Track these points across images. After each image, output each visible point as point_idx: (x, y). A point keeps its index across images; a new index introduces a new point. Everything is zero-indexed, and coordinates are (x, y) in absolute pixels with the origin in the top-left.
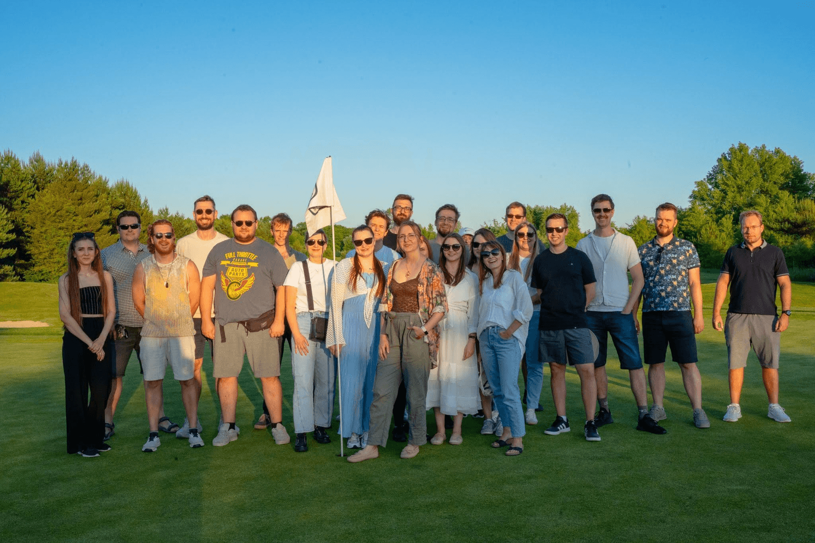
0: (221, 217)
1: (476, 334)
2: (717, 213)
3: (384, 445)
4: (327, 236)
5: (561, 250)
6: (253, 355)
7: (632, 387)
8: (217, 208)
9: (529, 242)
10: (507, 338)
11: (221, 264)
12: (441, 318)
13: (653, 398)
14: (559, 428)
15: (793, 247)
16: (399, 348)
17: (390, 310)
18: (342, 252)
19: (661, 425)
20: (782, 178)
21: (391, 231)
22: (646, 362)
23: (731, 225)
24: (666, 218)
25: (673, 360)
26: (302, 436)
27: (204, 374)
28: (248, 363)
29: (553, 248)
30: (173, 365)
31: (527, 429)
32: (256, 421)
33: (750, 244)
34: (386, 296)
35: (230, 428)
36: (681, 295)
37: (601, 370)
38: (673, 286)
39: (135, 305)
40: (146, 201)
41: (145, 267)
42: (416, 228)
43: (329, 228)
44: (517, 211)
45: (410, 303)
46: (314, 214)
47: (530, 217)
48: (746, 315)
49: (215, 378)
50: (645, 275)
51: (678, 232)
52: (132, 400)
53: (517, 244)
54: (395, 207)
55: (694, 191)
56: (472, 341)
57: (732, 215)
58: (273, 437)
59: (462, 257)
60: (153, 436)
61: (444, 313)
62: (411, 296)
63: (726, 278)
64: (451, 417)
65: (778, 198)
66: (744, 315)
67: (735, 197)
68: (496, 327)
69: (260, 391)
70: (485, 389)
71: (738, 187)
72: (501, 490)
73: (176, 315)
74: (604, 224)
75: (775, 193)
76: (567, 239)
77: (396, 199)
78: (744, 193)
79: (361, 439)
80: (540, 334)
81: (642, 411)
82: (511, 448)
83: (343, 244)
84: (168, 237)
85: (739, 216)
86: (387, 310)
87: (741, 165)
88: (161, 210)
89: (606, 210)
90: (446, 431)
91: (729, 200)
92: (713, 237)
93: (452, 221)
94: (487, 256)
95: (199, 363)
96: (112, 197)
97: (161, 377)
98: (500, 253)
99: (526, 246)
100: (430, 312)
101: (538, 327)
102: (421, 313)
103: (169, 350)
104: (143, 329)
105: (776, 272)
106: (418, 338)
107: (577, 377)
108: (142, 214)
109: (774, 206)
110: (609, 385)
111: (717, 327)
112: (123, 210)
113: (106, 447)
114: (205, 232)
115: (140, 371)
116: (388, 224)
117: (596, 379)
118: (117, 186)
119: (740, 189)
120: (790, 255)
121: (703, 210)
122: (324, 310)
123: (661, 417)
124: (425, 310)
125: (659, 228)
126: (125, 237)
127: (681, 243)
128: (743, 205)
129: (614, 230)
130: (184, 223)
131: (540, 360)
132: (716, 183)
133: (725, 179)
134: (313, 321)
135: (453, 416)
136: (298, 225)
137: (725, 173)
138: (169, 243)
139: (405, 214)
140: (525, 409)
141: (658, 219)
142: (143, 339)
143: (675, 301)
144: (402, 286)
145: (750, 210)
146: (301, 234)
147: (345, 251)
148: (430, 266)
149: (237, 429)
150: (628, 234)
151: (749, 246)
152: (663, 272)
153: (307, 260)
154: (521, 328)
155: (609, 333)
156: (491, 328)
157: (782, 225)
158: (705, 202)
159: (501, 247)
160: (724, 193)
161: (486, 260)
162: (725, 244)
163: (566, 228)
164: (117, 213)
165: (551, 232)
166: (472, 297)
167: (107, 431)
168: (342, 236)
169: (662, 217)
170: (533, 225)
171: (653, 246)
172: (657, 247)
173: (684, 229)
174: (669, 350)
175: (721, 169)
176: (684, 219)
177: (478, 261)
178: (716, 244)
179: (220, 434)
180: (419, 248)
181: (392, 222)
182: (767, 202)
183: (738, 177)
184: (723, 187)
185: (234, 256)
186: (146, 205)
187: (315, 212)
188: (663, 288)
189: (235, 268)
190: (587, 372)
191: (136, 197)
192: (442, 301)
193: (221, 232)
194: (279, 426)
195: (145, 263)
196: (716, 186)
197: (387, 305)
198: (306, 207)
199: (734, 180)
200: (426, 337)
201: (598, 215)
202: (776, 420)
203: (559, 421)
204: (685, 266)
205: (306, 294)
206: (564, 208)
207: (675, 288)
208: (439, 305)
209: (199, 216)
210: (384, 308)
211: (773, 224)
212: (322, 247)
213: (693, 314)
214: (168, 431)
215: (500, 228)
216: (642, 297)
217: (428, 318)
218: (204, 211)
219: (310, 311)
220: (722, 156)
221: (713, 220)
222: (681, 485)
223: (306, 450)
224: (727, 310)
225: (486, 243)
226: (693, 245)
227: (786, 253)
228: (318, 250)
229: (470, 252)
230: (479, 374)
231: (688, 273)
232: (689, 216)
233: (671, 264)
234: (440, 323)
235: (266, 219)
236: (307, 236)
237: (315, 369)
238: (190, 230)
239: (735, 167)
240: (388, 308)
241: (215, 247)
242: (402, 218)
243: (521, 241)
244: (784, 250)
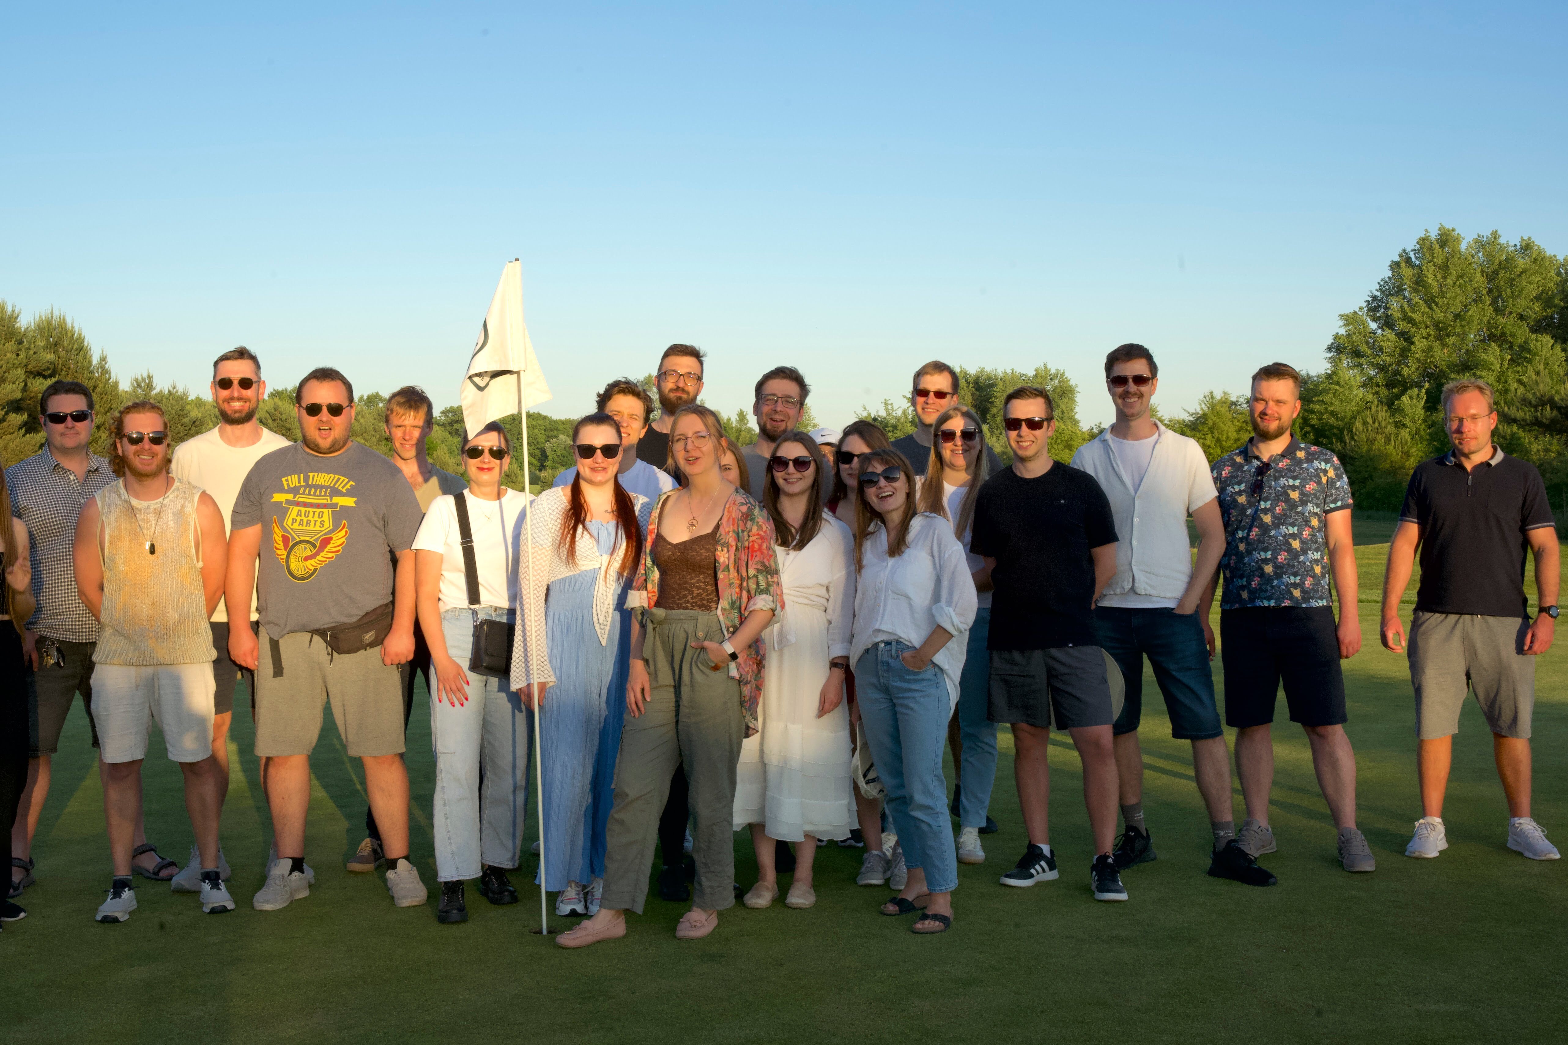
0: (273, 395)
1: (847, 658)
2: (1389, 385)
3: (639, 909)
4: (509, 437)
5: (1037, 468)
6: (344, 705)
7: (1198, 778)
8: (264, 375)
9: (965, 451)
10: (920, 668)
11: (273, 500)
12: (768, 623)
13: (1247, 804)
14: (1033, 871)
15: (1562, 462)
16: (672, 689)
17: (652, 603)
18: (543, 474)
19: (1265, 865)
20: (1537, 307)
21: (655, 426)
22: (1230, 723)
23: (1422, 412)
24: (1275, 399)
25: (1292, 719)
26: (455, 888)
27: (232, 747)
28: (335, 724)
29: (1019, 465)
30: (166, 728)
31: (961, 874)
32: (351, 855)
33: (1467, 456)
34: (643, 572)
35: (292, 870)
36: (1310, 572)
37: (1127, 740)
38: (1290, 550)
39: (81, 593)
40: (103, 359)
41: (103, 507)
42: (710, 420)
43: (515, 419)
44: (938, 382)
45: (698, 588)
46: (481, 389)
47: (966, 393)
48: (1458, 616)
49: (259, 758)
50: (1226, 525)
51: (1301, 429)
52: (73, 806)
53: (939, 457)
54: (665, 373)
55: (1337, 337)
56: (839, 673)
57: (1424, 391)
58: (388, 889)
59: (815, 486)
60: (119, 886)
61: (773, 610)
62: (700, 573)
63: (1412, 530)
64: (790, 845)
65: (1529, 351)
66: (1453, 618)
67: (1430, 349)
68: (894, 644)
69: (359, 787)
70: (867, 783)
71: (1436, 325)
72: (903, 1011)
73: (173, 615)
74: (1135, 410)
75: (1520, 340)
76: (1053, 443)
77: (667, 354)
78: (1451, 340)
79: (586, 896)
80: (991, 658)
81: (1222, 833)
82: (925, 917)
83: (544, 456)
84: (157, 440)
85: (1441, 392)
86: (646, 605)
87: (1444, 277)
88: (136, 380)
89: (1140, 380)
90: (777, 877)
91: (1417, 356)
92: (1381, 439)
93: (793, 403)
94: (873, 483)
95: (223, 724)
96: (28, 349)
97: (139, 755)
98: (902, 476)
99: (960, 461)
100: (743, 608)
101: (986, 644)
102: (723, 609)
103: (156, 696)
104: (98, 648)
105: (1525, 523)
106: (716, 668)
107: (1074, 756)
108: (95, 387)
109: (1519, 369)
110: (1147, 773)
111: (1391, 643)
112: (54, 380)
113: (15, 911)
114: (237, 429)
115: (91, 742)
116: (649, 411)
117: (1117, 761)
118: (39, 326)
119: (1441, 331)
120: (1556, 481)
121: (1358, 378)
122: (505, 604)
123: (1263, 847)
124: (733, 604)
125: (1259, 420)
126: (58, 440)
127: (1308, 453)
128: (1448, 366)
129: (1156, 425)
130: (188, 407)
131: (991, 717)
132: (1388, 316)
133: (1407, 309)
134: (478, 630)
135: (794, 843)
136: (443, 413)
137: (1407, 293)
138: (157, 455)
139: (686, 389)
140: (957, 829)
141: (1255, 398)
142: (98, 668)
143: (1295, 585)
144: (679, 550)
145: (1465, 378)
146: (450, 433)
147: (550, 471)
148: (743, 504)
149: (309, 872)
150: (1189, 432)
151: (1463, 459)
152: (1267, 519)
153: (466, 492)
154: (951, 644)
155: (1145, 656)
156: (883, 645)
157: (1536, 411)
158: (1363, 360)
159: (903, 462)
160: (1405, 340)
161: (871, 493)
162: (1407, 454)
163: (1049, 419)
164: (40, 385)
165: (1015, 429)
166: (838, 575)
167: (17, 876)
168: (541, 438)
169: (1266, 395)
170: (973, 411)
171: (1246, 460)
172: (1256, 463)
173: (1314, 422)
174: (1281, 695)
175: (1398, 287)
176: (1315, 399)
177: (853, 496)
178: (1386, 455)
179: (270, 881)
180: (717, 466)
181: (657, 404)
182: (1503, 359)
183: (1437, 304)
184: (1402, 326)
185: (302, 483)
186: (103, 368)
187: (482, 384)
188: (1269, 555)
189: (303, 509)
190: (1097, 744)
191: (81, 349)
192: (768, 585)
193: (271, 429)
194: (402, 864)
195: (103, 499)
196: (1388, 323)
197: (644, 593)
198: (463, 375)
199: (1427, 310)
200: (733, 665)
201: (1120, 390)
202: (1527, 854)
203: (1032, 855)
204: (1318, 506)
205: (464, 570)
206: (1043, 374)
207: (1294, 555)
208: (762, 592)
209: (225, 393)
210: (637, 599)
211: (1518, 410)
212: (498, 462)
213: (1336, 612)
214: (155, 876)
215: (898, 419)
216: (1222, 576)
217: (737, 623)
218: (236, 383)
219: (472, 607)
220: (1401, 256)
221: (1381, 402)
222: (1310, 1002)
223: (464, 920)
224: (1414, 606)
225: (870, 454)
226: (1335, 459)
227: (1548, 475)
228: (489, 469)
229: (833, 472)
230: (854, 750)
231: (1326, 521)
232: (1326, 391)
233: (1288, 500)
234: (765, 634)
235: (373, 399)
236: (466, 440)
237: (482, 739)
238: (202, 424)
239: (1430, 281)
240: (649, 598)
241: (258, 464)
242: (680, 398)
243: (947, 450)
244: (1543, 468)
